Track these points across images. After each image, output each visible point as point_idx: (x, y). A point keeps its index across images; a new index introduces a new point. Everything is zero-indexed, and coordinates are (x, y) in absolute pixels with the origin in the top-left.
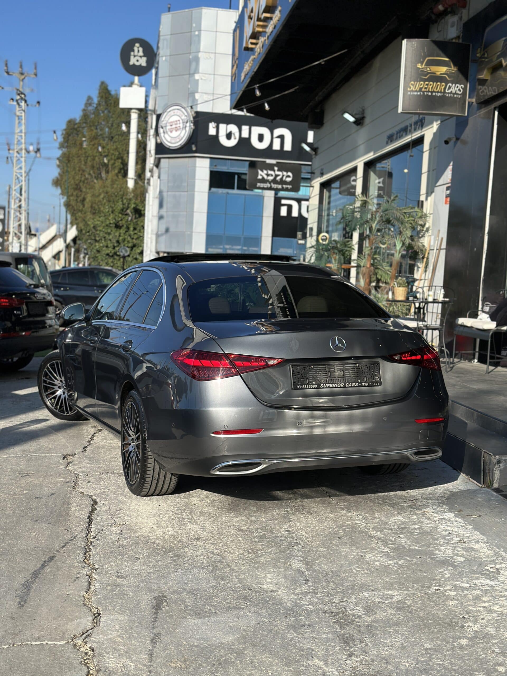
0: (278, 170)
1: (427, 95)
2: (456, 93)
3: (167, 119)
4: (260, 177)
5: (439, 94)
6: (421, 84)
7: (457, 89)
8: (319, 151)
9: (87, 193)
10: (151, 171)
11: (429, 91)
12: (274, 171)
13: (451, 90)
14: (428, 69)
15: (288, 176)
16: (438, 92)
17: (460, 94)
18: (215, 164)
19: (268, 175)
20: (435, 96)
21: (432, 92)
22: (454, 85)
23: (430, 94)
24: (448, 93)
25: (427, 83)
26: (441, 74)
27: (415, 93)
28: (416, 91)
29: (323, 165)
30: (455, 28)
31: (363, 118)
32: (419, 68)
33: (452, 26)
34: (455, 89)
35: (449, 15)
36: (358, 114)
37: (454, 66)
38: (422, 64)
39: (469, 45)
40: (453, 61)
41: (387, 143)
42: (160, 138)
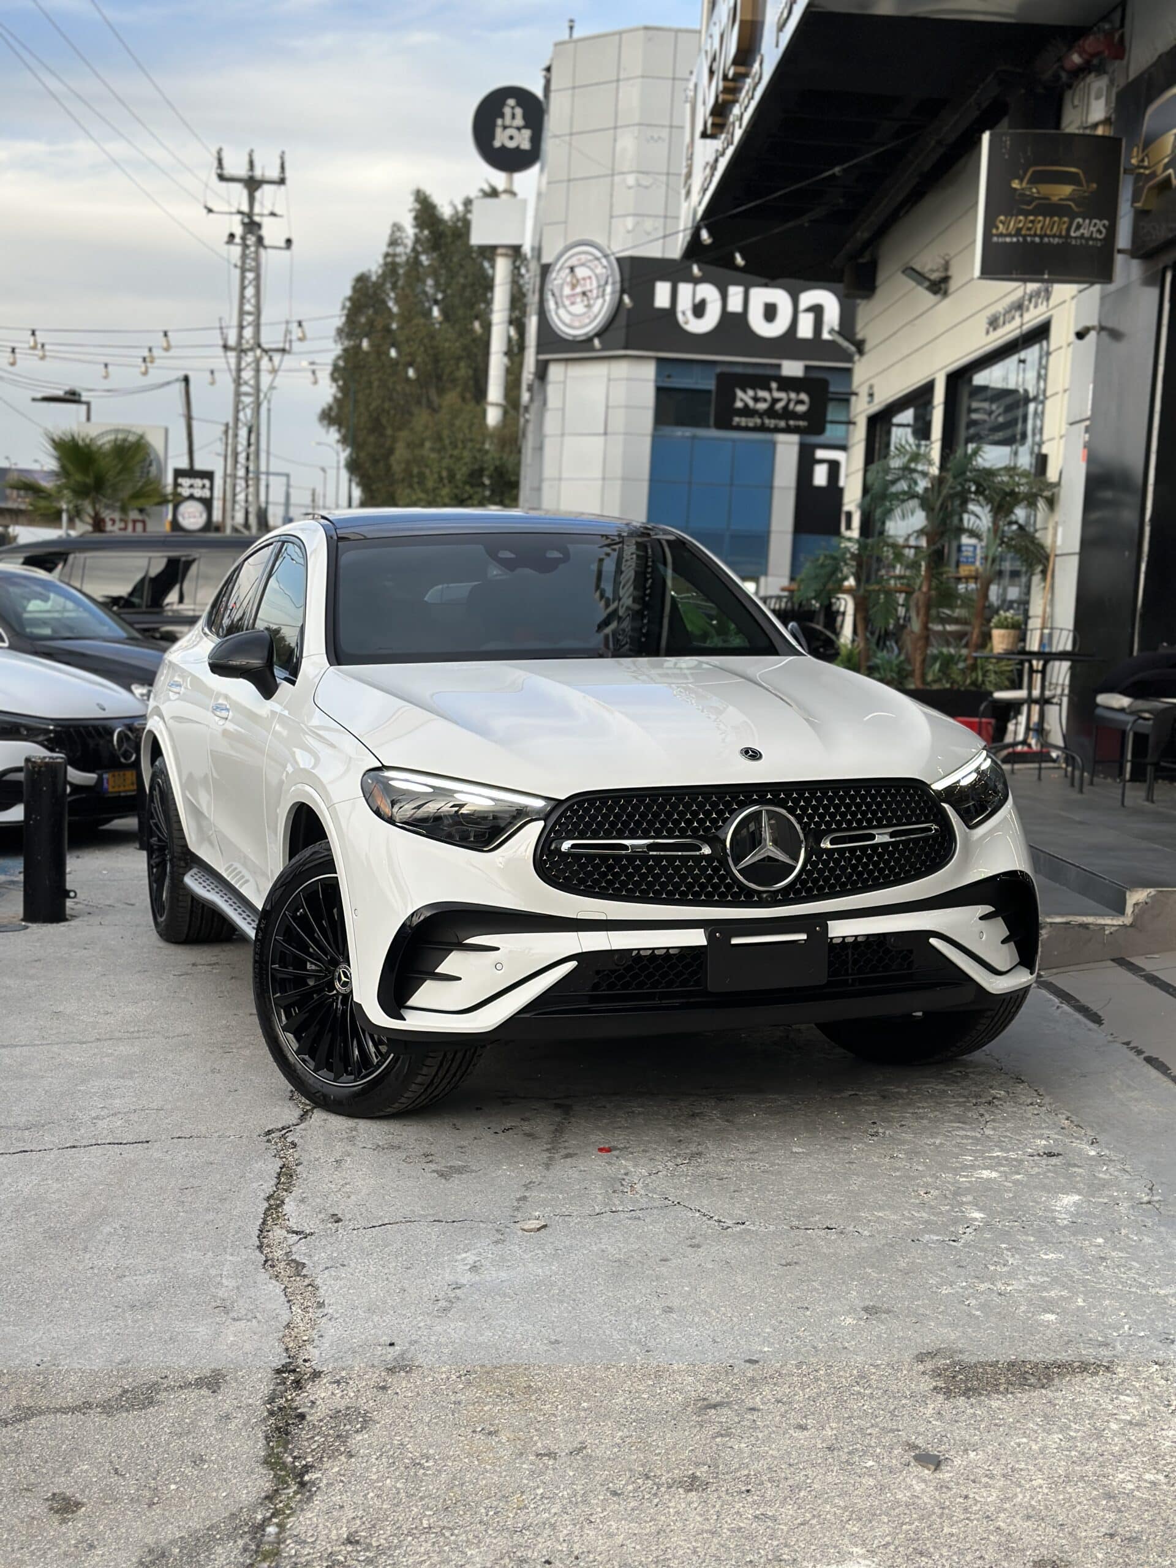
0: (778, 390)
1: (1033, 242)
2: (1091, 238)
3: (563, 274)
4: (739, 404)
6: (1020, 221)
7: (1095, 230)
8: (868, 346)
9: (394, 438)
10: (530, 388)
11: (1035, 235)
12: (770, 390)
13: (1082, 231)
14: (1034, 190)
15: (800, 402)
16: (1054, 236)
17: (1100, 240)
18: (667, 373)
19: (756, 400)
20: (1049, 243)
21: (1041, 237)
22: (1087, 221)
23: (1037, 240)
24: (1076, 238)
25: (1031, 218)
26: (1061, 199)
27: (1008, 240)
28: (1010, 235)
29: (873, 377)
30: (1102, 101)
31: (946, 279)
32: (1015, 189)
33: (1097, 98)
34: (1089, 229)
35: (1093, 75)
36: (937, 270)
37: (1088, 182)
38: (1021, 181)
39: (1120, 140)
40: (1085, 173)
41: (988, 332)
42: (548, 315)
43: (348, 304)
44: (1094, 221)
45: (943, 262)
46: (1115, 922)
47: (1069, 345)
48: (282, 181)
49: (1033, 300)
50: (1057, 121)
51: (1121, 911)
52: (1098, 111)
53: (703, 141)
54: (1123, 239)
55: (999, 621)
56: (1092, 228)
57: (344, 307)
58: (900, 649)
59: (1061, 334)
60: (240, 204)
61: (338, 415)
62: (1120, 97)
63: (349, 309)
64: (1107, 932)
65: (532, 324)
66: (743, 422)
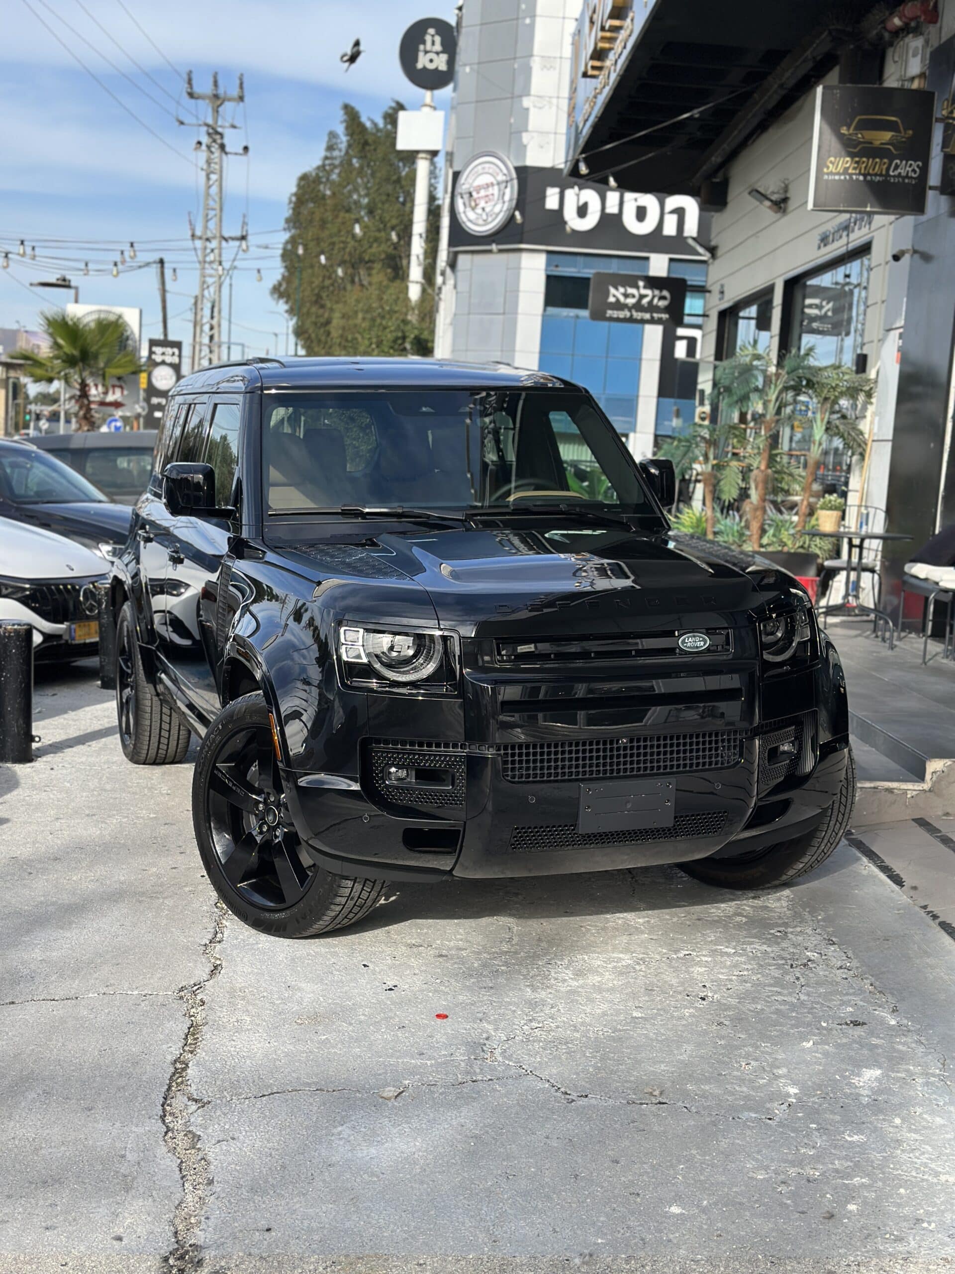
0: (645, 287)
1: (857, 179)
2: (907, 177)
3: (470, 181)
4: (612, 299)
5: (878, 178)
6: (847, 162)
7: (910, 169)
8: (719, 252)
9: (332, 310)
10: (443, 274)
11: (860, 174)
12: (638, 288)
13: (899, 170)
14: (860, 136)
15: (663, 298)
16: (876, 175)
17: (914, 178)
18: (555, 263)
19: (626, 295)
20: (872, 181)
21: (865, 175)
22: (904, 162)
23: (862, 178)
24: (894, 176)
25: (857, 159)
26: (882, 144)
27: (837, 177)
28: (838, 174)
29: (723, 278)
30: (919, 57)
31: (785, 200)
32: (844, 135)
33: (914, 55)
34: (906, 169)
35: (911, 36)
36: (777, 193)
37: (905, 130)
38: (848, 129)
39: (933, 94)
40: (902, 123)
41: (819, 248)
42: (458, 216)
43: (294, 199)
44: (910, 162)
45: (783, 185)
46: (916, 788)
47: (887, 263)
48: (241, 98)
49: (858, 223)
50: (880, 76)
51: (921, 777)
52: (915, 66)
53: (584, 80)
54: (935, 177)
55: (824, 503)
56: (908, 169)
57: (290, 202)
58: (741, 517)
59: (880, 252)
60: (206, 118)
61: (286, 289)
62: (933, 54)
63: (295, 203)
64: (909, 796)
65: (445, 222)
66: (615, 314)
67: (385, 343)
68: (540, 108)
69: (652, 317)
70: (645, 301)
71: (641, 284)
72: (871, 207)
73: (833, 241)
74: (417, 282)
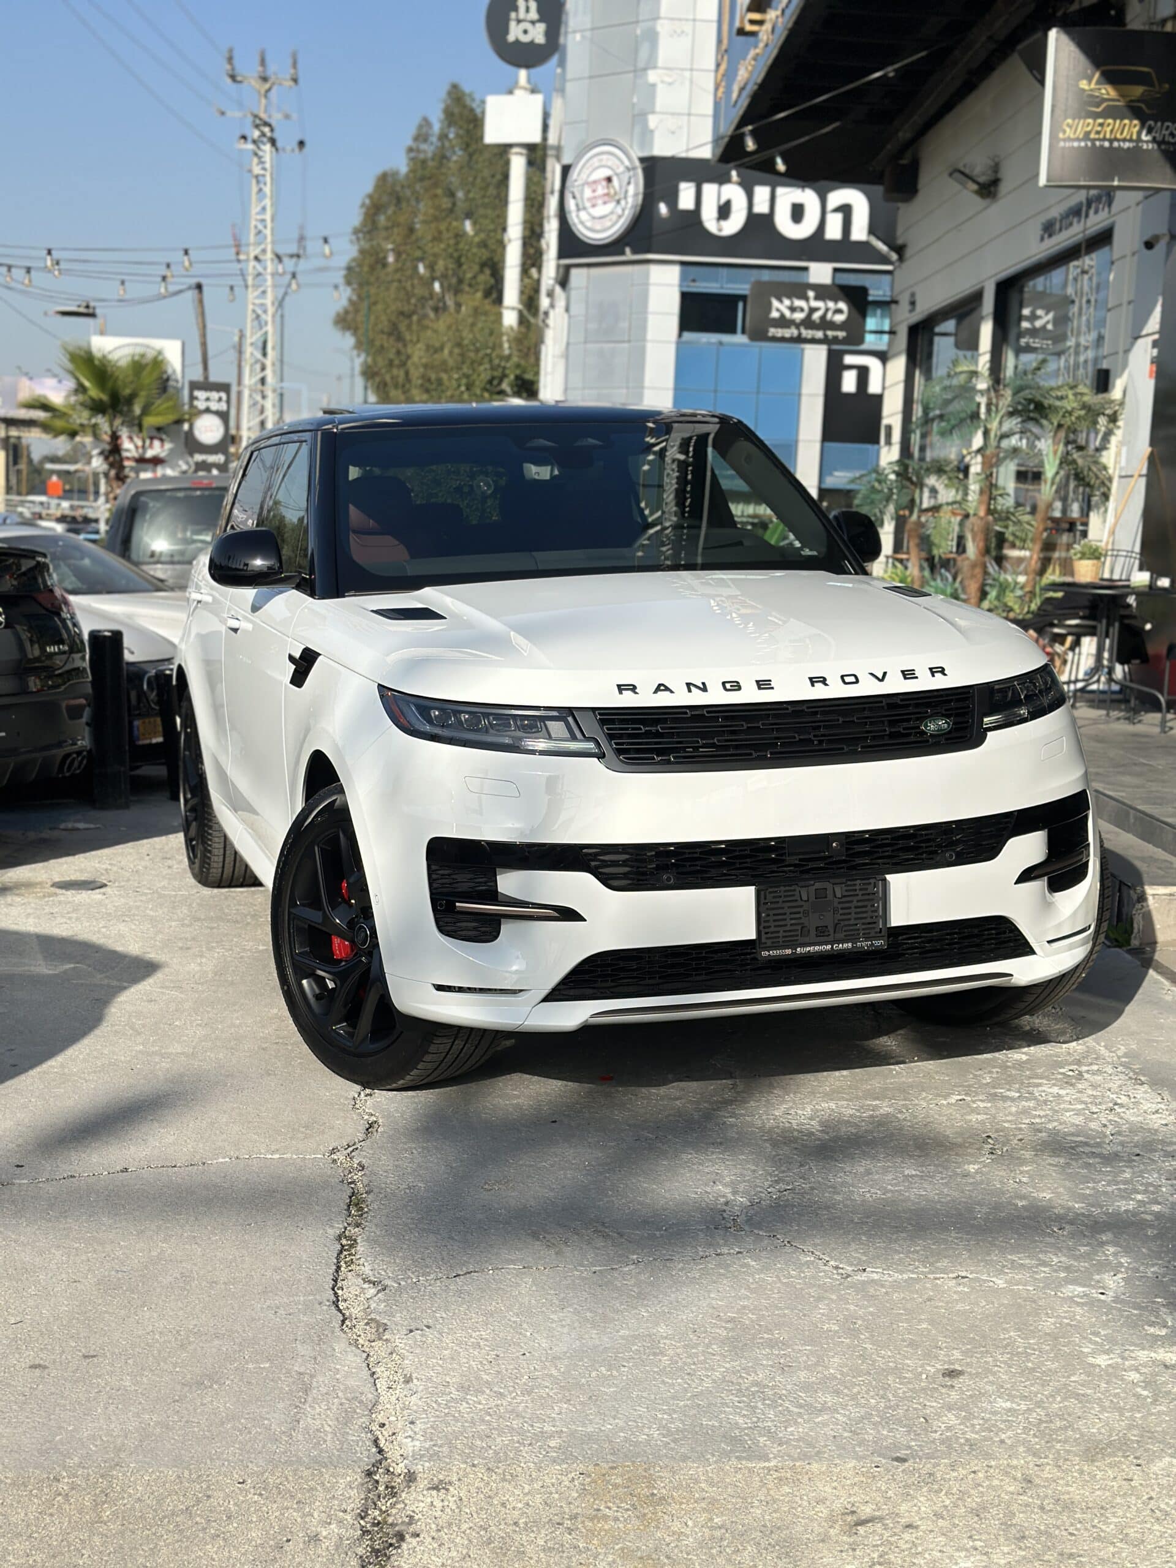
1: (1102, 147)
2: (1164, 142)
3: (584, 176)
6: (1088, 124)
7: (1167, 133)
8: (908, 252)
10: (550, 294)
11: (1104, 139)
12: (807, 299)
13: (1154, 134)
14: (1103, 91)
15: (839, 311)
16: (1124, 140)
17: (1172, 144)
18: (691, 278)
19: (793, 309)
20: (1119, 148)
21: (1111, 141)
22: (1159, 124)
23: (1107, 144)
24: (1148, 142)
25: (1100, 121)
27: (1076, 144)
28: (1078, 139)
29: (915, 284)
31: (996, 182)
34: (1162, 132)
36: (986, 173)
40: (1157, 73)
41: (1042, 239)
42: (570, 220)
44: (1167, 124)
45: (993, 163)
49: (1093, 206)
56: (1164, 132)
58: (955, 577)
59: (1126, 239)
61: (352, 319)
65: (551, 225)
66: (779, 332)
67: (477, 383)
68: (670, 84)
69: (826, 336)
70: (816, 316)
71: (811, 294)
72: (1119, 180)
73: (1060, 230)
74: (513, 308)
